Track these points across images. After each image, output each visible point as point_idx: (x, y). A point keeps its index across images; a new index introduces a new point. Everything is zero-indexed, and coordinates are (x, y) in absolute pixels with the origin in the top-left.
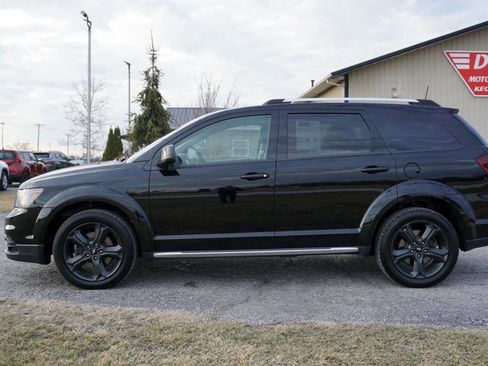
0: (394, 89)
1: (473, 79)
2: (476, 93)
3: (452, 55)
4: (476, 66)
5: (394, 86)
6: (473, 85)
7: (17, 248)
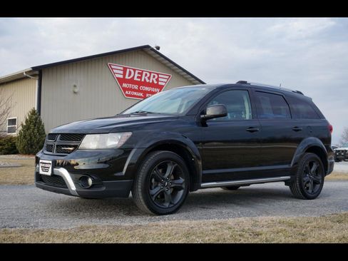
0: (75, 86)
1: (125, 85)
2: (127, 95)
3: (112, 67)
4: (127, 77)
5: (74, 83)
6: (125, 89)
7: (103, 185)
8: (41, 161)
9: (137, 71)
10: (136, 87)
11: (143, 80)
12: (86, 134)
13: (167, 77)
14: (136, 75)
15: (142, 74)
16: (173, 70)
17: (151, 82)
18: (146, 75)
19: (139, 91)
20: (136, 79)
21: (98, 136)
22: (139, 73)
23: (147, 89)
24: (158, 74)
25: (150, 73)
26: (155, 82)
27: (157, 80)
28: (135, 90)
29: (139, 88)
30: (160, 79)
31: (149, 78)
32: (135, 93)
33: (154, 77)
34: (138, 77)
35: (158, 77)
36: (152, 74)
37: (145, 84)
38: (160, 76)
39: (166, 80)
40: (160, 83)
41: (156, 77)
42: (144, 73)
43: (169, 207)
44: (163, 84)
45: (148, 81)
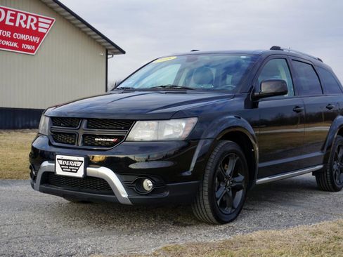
7: (166, 189)
8: (58, 157)
9: (9, 12)
10: (8, 34)
11: (17, 25)
12: (136, 121)
13: (50, 22)
14: (9, 17)
15: (15, 16)
16: (57, 12)
17: (28, 27)
18: (22, 18)
19: (11, 39)
20: (7, 22)
21: (154, 123)
22: (12, 15)
23: (23, 37)
24: (37, 17)
25: (27, 15)
26: (34, 28)
27: (36, 25)
28: (6, 39)
29: (12, 35)
30: (40, 24)
31: (26, 22)
32: (7, 43)
33: (32, 20)
34: (11, 21)
35: (38, 22)
36: (30, 17)
37: (20, 30)
38: (40, 20)
39: (47, 26)
40: (40, 30)
41: (35, 21)
42: (19, 15)
43: (230, 214)
44: (44, 31)
45: (24, 26)
